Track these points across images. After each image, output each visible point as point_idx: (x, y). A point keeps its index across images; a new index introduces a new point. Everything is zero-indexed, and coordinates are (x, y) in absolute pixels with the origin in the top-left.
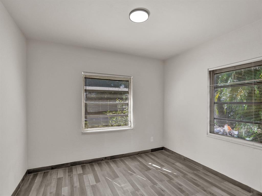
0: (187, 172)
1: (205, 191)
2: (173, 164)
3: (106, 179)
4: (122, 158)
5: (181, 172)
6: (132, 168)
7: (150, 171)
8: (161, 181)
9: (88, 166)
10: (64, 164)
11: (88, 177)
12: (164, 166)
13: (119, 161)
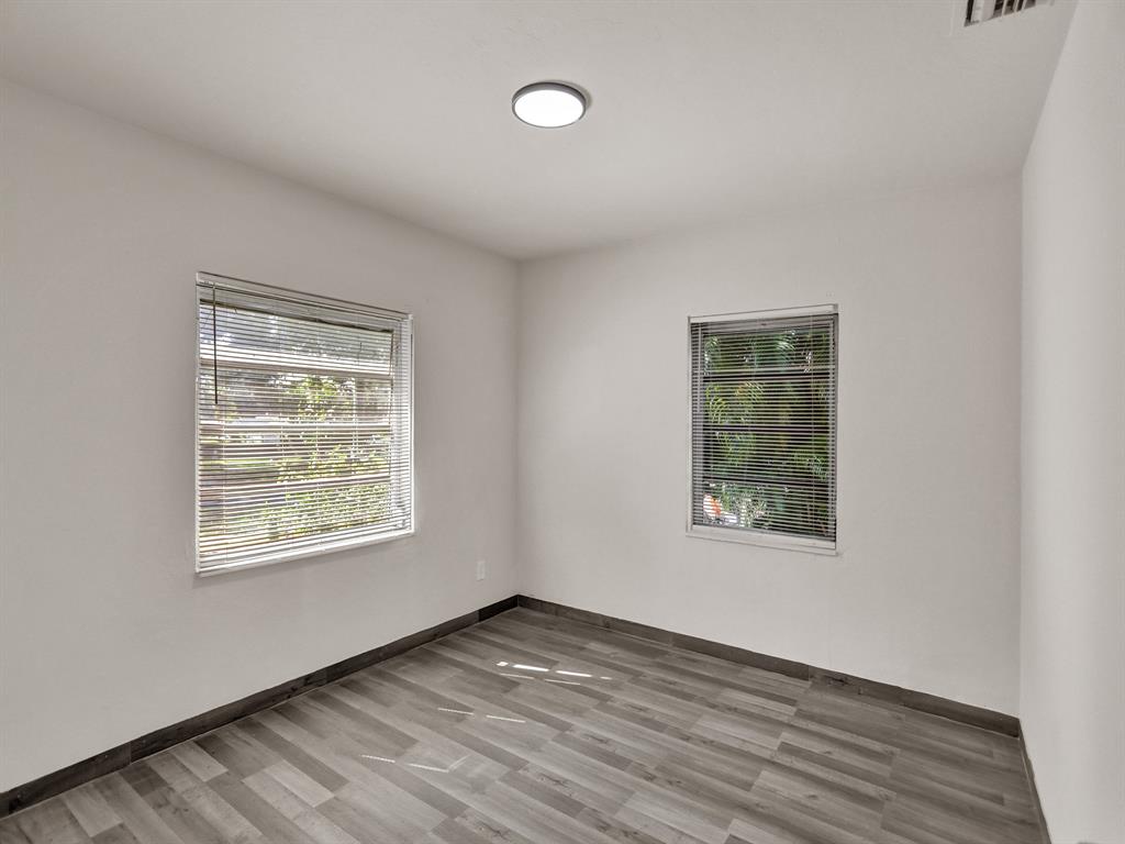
0: (638, 664)
1: (713, 706)
2: (582, 649)
3: (366, 763)
4: (378, 666)
5: (619, 670)
6: (448, 695)
7: (521, 689)
8: (577, 712)
9: (235, 736)
10: (93, 759)
11: (274, 780)
12: (557, 662)
13: (370, 678)
